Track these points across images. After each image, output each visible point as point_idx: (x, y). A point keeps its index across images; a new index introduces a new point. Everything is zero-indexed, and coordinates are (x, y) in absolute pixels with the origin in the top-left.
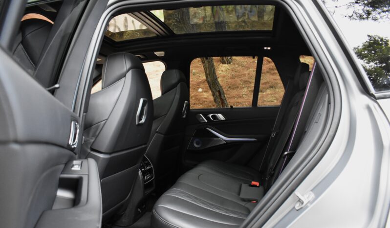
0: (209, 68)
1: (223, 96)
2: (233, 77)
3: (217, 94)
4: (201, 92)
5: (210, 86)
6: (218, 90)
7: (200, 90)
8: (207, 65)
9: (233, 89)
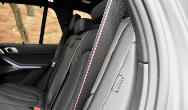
0: (18, 17)
1: (26, 35)
2: (34, 25)
3: (23, 33)
4: (14, 32)
5: (19, 28)
6: (23, 30)
7: (14, 30)
8: (17, 15)
9: (34, 31)
